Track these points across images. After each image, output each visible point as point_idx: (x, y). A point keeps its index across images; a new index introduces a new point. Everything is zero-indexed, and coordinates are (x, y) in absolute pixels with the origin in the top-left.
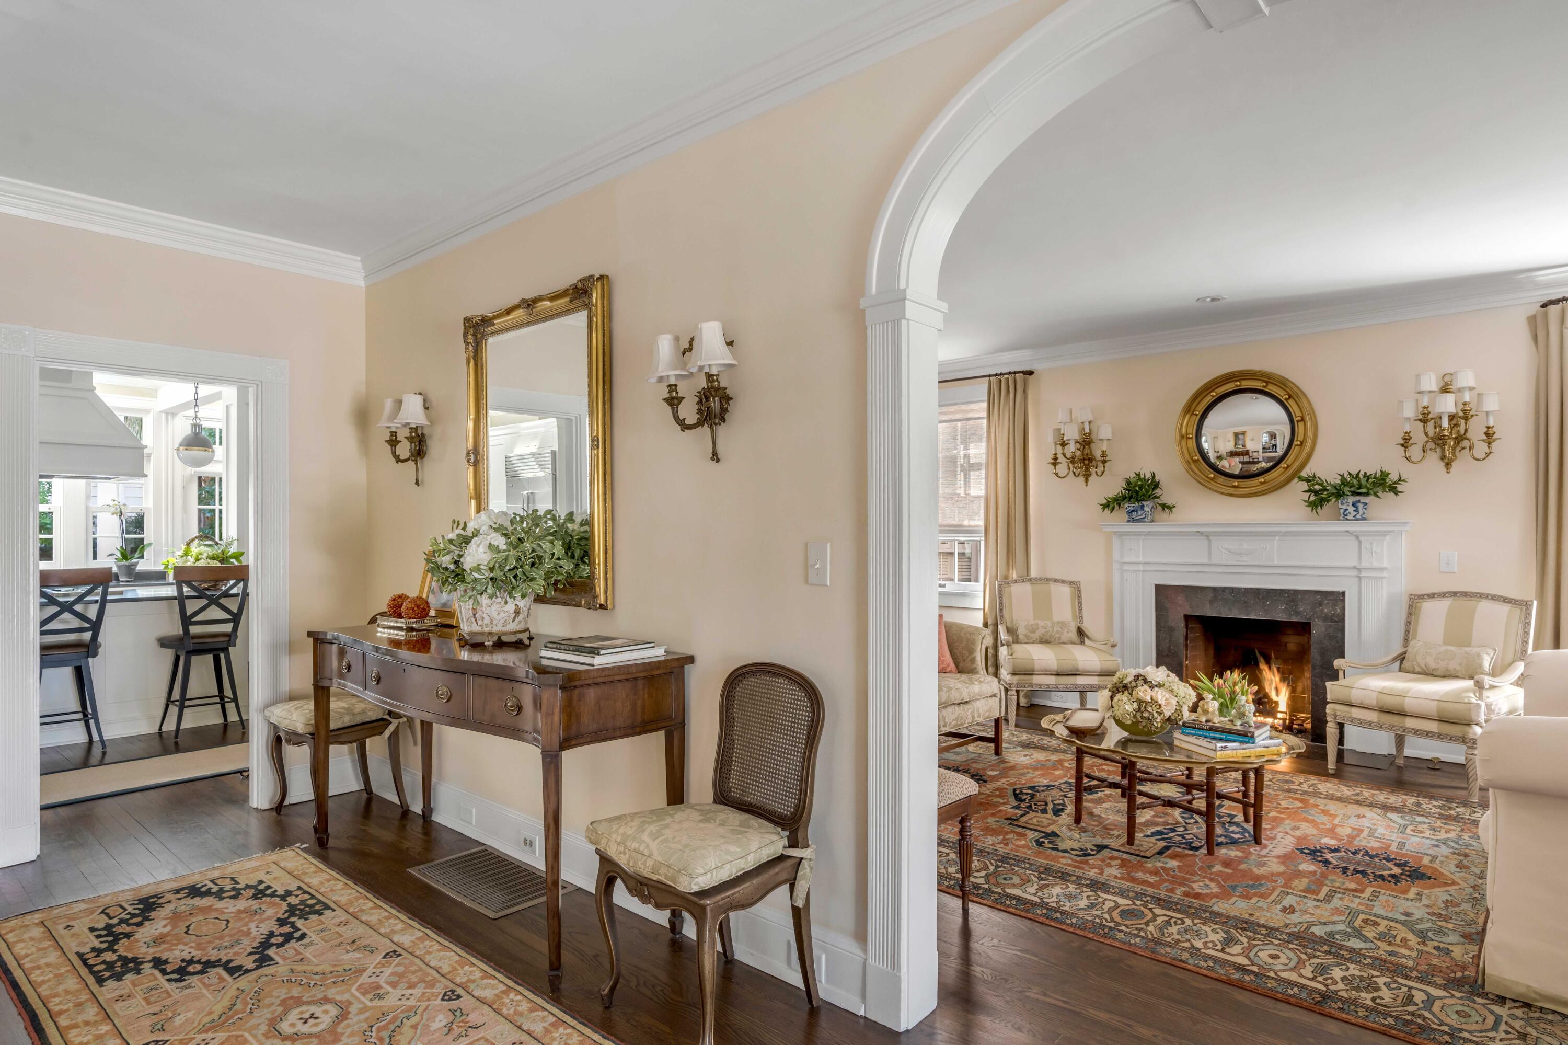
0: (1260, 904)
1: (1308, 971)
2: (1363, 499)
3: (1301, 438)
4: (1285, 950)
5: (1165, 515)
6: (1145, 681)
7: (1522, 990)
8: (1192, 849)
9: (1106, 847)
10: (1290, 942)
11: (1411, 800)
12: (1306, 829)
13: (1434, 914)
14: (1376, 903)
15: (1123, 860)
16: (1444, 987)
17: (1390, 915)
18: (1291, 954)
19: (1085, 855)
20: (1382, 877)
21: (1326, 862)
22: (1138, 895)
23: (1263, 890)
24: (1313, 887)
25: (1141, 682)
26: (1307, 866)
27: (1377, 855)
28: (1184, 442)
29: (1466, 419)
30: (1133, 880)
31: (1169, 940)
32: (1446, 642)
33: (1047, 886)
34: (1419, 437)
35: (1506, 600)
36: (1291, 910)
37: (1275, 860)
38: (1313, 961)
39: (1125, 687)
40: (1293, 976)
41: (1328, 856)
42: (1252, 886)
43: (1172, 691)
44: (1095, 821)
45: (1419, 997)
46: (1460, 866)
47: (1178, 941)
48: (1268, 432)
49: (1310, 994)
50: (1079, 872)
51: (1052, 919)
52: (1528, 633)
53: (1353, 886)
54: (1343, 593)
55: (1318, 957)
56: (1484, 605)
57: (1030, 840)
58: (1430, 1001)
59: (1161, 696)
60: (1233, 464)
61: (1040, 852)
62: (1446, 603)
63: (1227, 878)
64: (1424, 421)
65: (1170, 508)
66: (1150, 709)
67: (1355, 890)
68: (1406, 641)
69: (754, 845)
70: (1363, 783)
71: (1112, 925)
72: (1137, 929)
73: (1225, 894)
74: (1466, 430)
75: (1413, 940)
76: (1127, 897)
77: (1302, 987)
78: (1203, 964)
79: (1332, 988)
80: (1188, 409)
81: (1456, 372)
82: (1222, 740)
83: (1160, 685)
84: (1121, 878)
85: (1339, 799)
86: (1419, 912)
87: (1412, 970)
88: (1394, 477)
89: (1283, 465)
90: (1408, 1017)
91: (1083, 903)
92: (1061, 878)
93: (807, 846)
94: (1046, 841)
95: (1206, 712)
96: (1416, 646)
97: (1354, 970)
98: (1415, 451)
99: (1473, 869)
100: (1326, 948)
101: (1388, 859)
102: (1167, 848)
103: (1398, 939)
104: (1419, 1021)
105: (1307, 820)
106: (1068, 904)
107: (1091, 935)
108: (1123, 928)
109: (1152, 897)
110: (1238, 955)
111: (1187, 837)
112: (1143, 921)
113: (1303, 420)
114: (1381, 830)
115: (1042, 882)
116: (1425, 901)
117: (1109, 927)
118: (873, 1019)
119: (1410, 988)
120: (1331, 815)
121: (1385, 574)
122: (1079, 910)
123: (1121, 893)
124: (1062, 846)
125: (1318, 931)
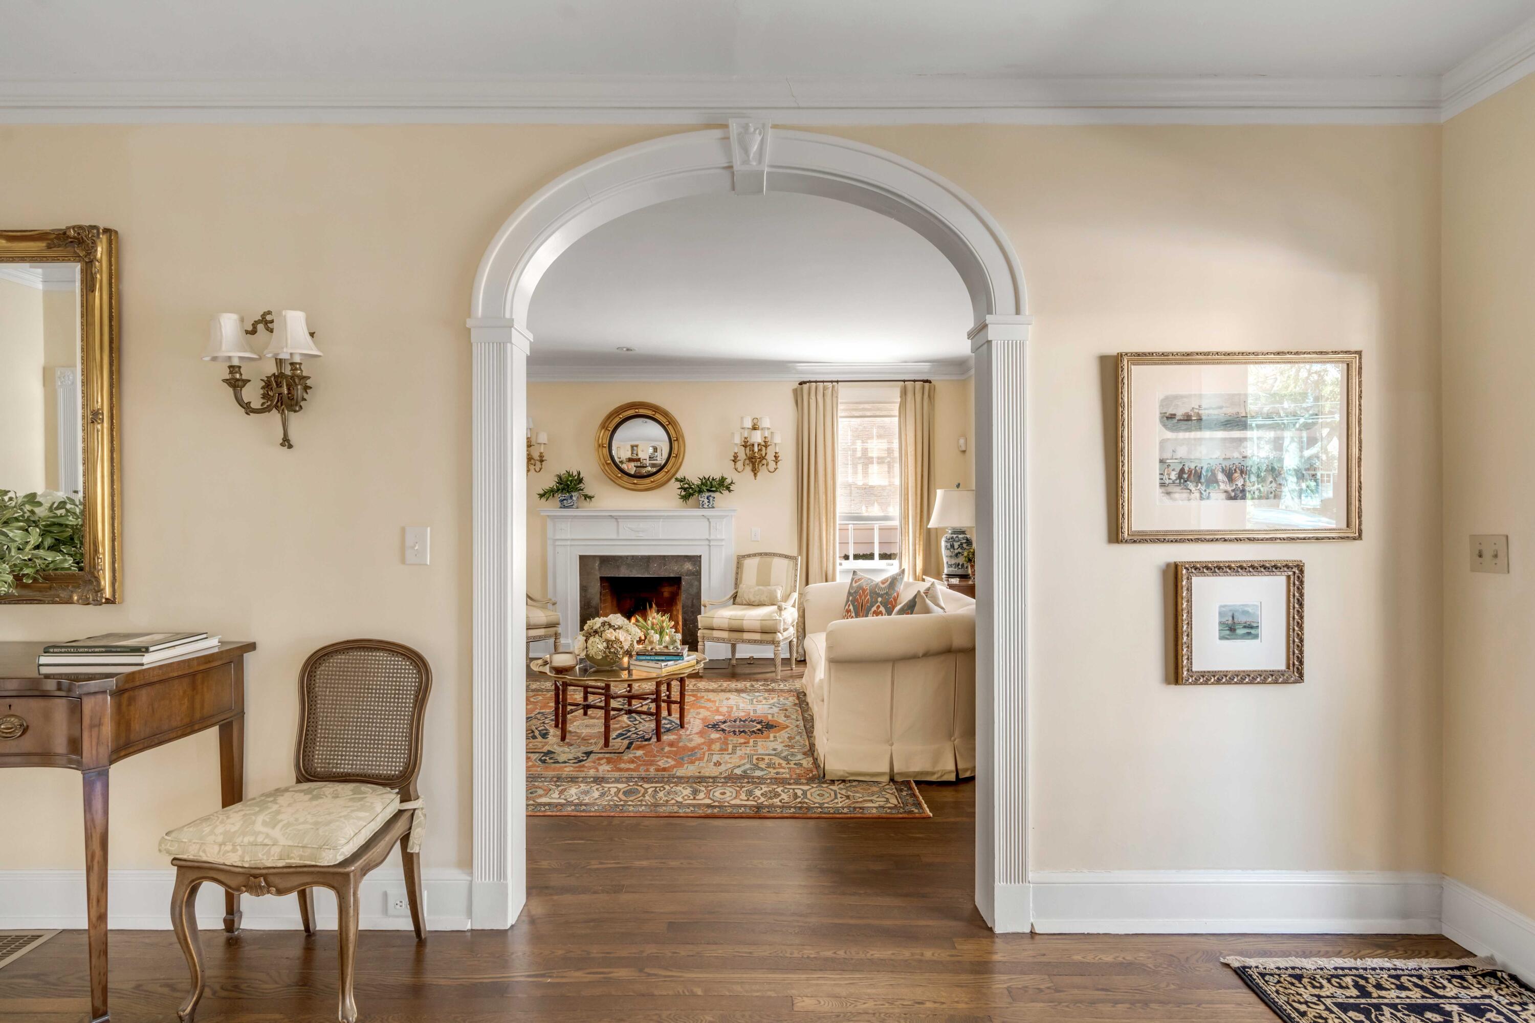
0: (701, 765)
1: (743, 796)
2: (712, 494)
3: (676, 452)
4: (727, 788)
5: (586, 503)
6: (610, 626)
7: (841, 773)
8: (646, 740)
9: (591, 752)
10: (727, 783)
11: (748, 684)
12: (704, 713)
13: (786, 746)
14: (758, 748)
15: (607, 758)
16: (807, 784)
17: (767, 752)
18: (731, 789)
19: (580, 761)
20: (753, 732)
21: (723, 730)
22: (629, 779)
23: (698, 755)
24: (724, 747)
25: (607, 627)
26: (715, 735)
27: (746, 720)
28: (600, 450)
29: (766, 447)
30: (620, 770)
31: (661, 802)
32: (758, 585)
33: (565, 789)
34: (742, 456)
35: (786, 557)
36: (718, 764)
37: (696, 736)
38: (743, 789)
39: (596, 632)
40: (737, 802)
41: (723, 726)
42: (691, 755)
43: (627, 631)
44: (574, 736)
45: (799, 793)
46: (786, 716)
47: (667, 801)
48: (653, 447)
49: (750, 809)
50: (583, 774)
51: (581, 811)
52: (796, 576)
53: (742, 741)
54: (700, 556)
55: (744, 787)
56: (776, 560)
57: (535, 760)
58: (805, 793)
59: (621, 635)
60: (630, 467)
61: (547, 767)
62: (756, 560)
63: (676, 753)
64: (745, 446)
65: (591, 498)
66: (615, 646)
67: (745, 743)
68: (736, 585)
69: (379, 808)
70: (722, 679)
71: (622, 803)
72: (639, 801)
73: (680, 764)
74: (766, 454)
75: (784, 763)
76: (622, 782)
77: (745, 806)
78: (688, 810)
79: (759, 801)
80: (604, 426)
81: (761, 418)
82: (663, 661)
83: (620, 628)
84: (612, 771)
85: (713, 691)
86: (780, 747)
87: (790, 779)
88: (728, 481)
89: (665, 470)
90: (800, 805)
91: (596, 794)
92: (572, 781)
93: (417, 798)
94: (547, 758)
95: (651, 642)
96: (743, 587)
97: (765, 788)
98: (739, 465)
99: (793, 717)
100: (746, 780)
101: (753, 721)
102: (631, 744)
103: (777, 764)
104: (805, 805)
105: (702, 707)
106: (587, 798)
107: (612, 814)
108: (630, 803)
109: (638, 778)
110: (704, 798)
111: (640, 733)
112: (640, 795)
113: (677, 440)
114: (742, 705)
115: (560, 788)
116: (780, 740)
117: (621, 805)
118: (480, 928)
119: (793, 789)
120: (713, 701)
121: (723, 543)
122: (596, 799)
123: (617, 781)
124: (561, 759)
125: (738, 771)
